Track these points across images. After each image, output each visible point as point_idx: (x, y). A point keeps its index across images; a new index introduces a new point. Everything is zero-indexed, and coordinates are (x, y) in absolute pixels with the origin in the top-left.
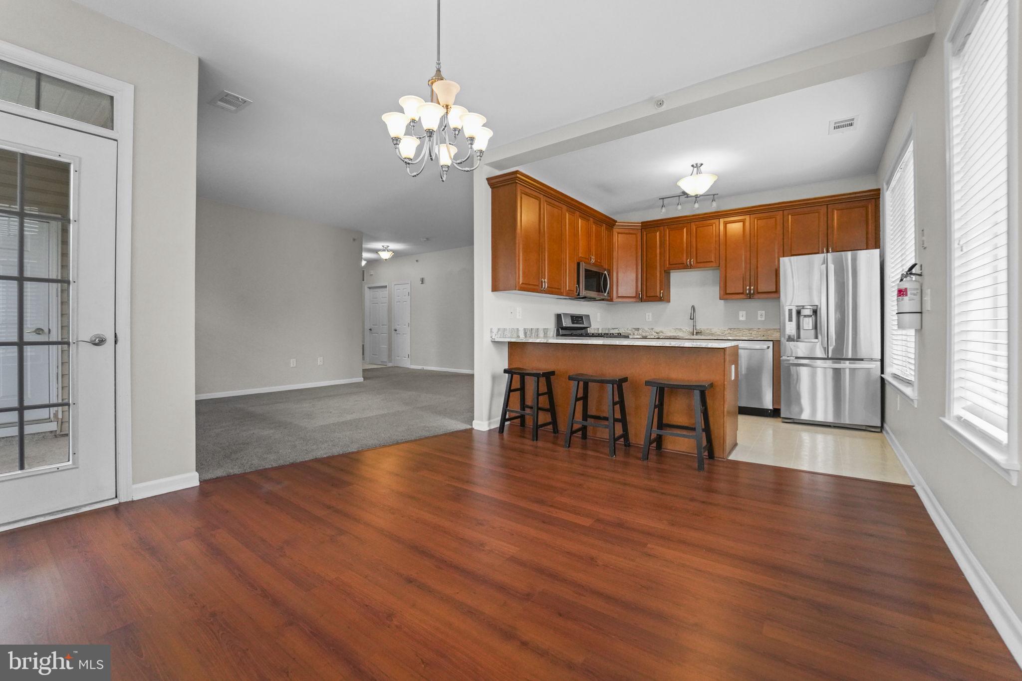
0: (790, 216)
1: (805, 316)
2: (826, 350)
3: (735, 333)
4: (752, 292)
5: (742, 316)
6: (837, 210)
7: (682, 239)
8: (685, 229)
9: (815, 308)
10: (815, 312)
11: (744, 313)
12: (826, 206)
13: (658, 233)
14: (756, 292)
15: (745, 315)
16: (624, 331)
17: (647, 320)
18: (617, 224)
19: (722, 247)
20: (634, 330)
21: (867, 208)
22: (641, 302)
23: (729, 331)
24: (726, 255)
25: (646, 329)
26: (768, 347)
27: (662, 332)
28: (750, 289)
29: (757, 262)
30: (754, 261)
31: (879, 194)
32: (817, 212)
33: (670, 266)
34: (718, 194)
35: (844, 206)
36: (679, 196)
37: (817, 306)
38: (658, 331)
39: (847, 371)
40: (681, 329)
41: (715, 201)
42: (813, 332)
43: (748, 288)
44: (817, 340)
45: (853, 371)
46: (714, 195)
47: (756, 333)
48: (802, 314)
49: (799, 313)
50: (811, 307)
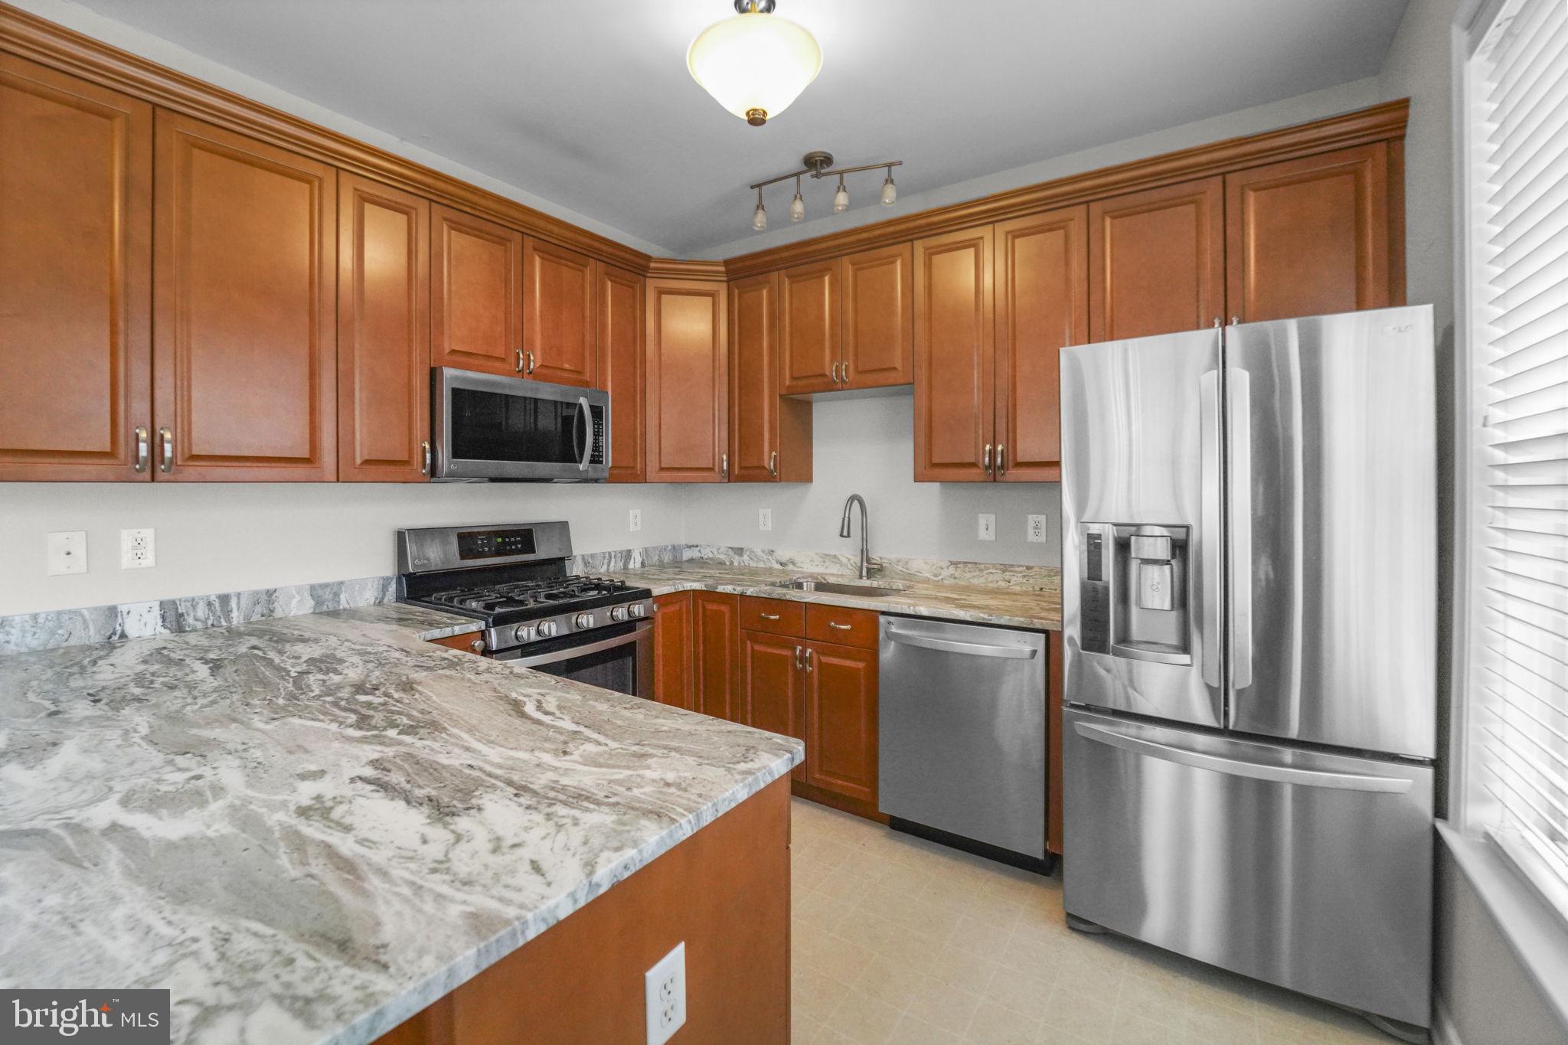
0: (1108, 221)
1: (1147, 561)
2: (1219, 696)
3: (968, 575)
4: (999, 460)
5: (986, 525)
6: (1255, 190)
7: (821, 305)
8: (827, 279)
9: (1180, 534)
10: (1180, 548)
11: (992, 518)
12: (1220, 178)
13: (765, 292)
14: (1011, 464)
15: (992, 527)
16: (711, 555)
17: (762, 528)
18: (652, 265)
19: (920, 325)
20: (731, 553)
21: (1358, 176)
22: (729, 482)
23: (952, 570)
24: (930, 347)
25: (759, 553)
26: (1034, 653)
27: (794, 563)
28: (993, 454)
29: (1014, 367)
30: (1004, 367)
31: (1401, 124)
32: (1191, 202)
33: (794, 383)
34: (900, 163)
35: (1278, 173)
36: (797, 174)
37: (1187, 528)
38: (784, 560)
39: (1288, 793)
40: (835, 557)
41: (892, 182)
42: (1173, 618)
43: (988, 447)
44: (1185, 659)
45: (1304, 794)
46: (890, 166)
47: (1021, 580)
48: (1133, 555)
49: (1123, 547)
50: (1165, 532)
